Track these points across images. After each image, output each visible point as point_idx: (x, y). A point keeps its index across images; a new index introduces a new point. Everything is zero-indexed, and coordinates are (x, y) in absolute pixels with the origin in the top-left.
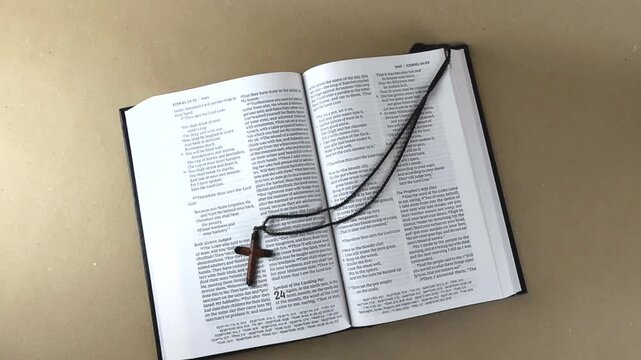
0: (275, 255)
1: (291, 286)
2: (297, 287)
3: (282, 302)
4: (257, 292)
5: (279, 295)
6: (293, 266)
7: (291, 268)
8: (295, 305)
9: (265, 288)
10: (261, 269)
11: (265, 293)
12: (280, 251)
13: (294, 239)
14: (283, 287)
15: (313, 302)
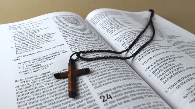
0: (92, 72)
1: (115, 88)
2: (121, 89)
3: (111, 102)
4: (82, 101)
5: (105, 98)
6: (110, 76)
7: (110, 77)
8: (125, 102)
9: (89, 96)
10: (81, 84)
11: (90, 100)
12: (95, 69)
13: (106, 62)
14: (107, 91)
15: (142, 97)
